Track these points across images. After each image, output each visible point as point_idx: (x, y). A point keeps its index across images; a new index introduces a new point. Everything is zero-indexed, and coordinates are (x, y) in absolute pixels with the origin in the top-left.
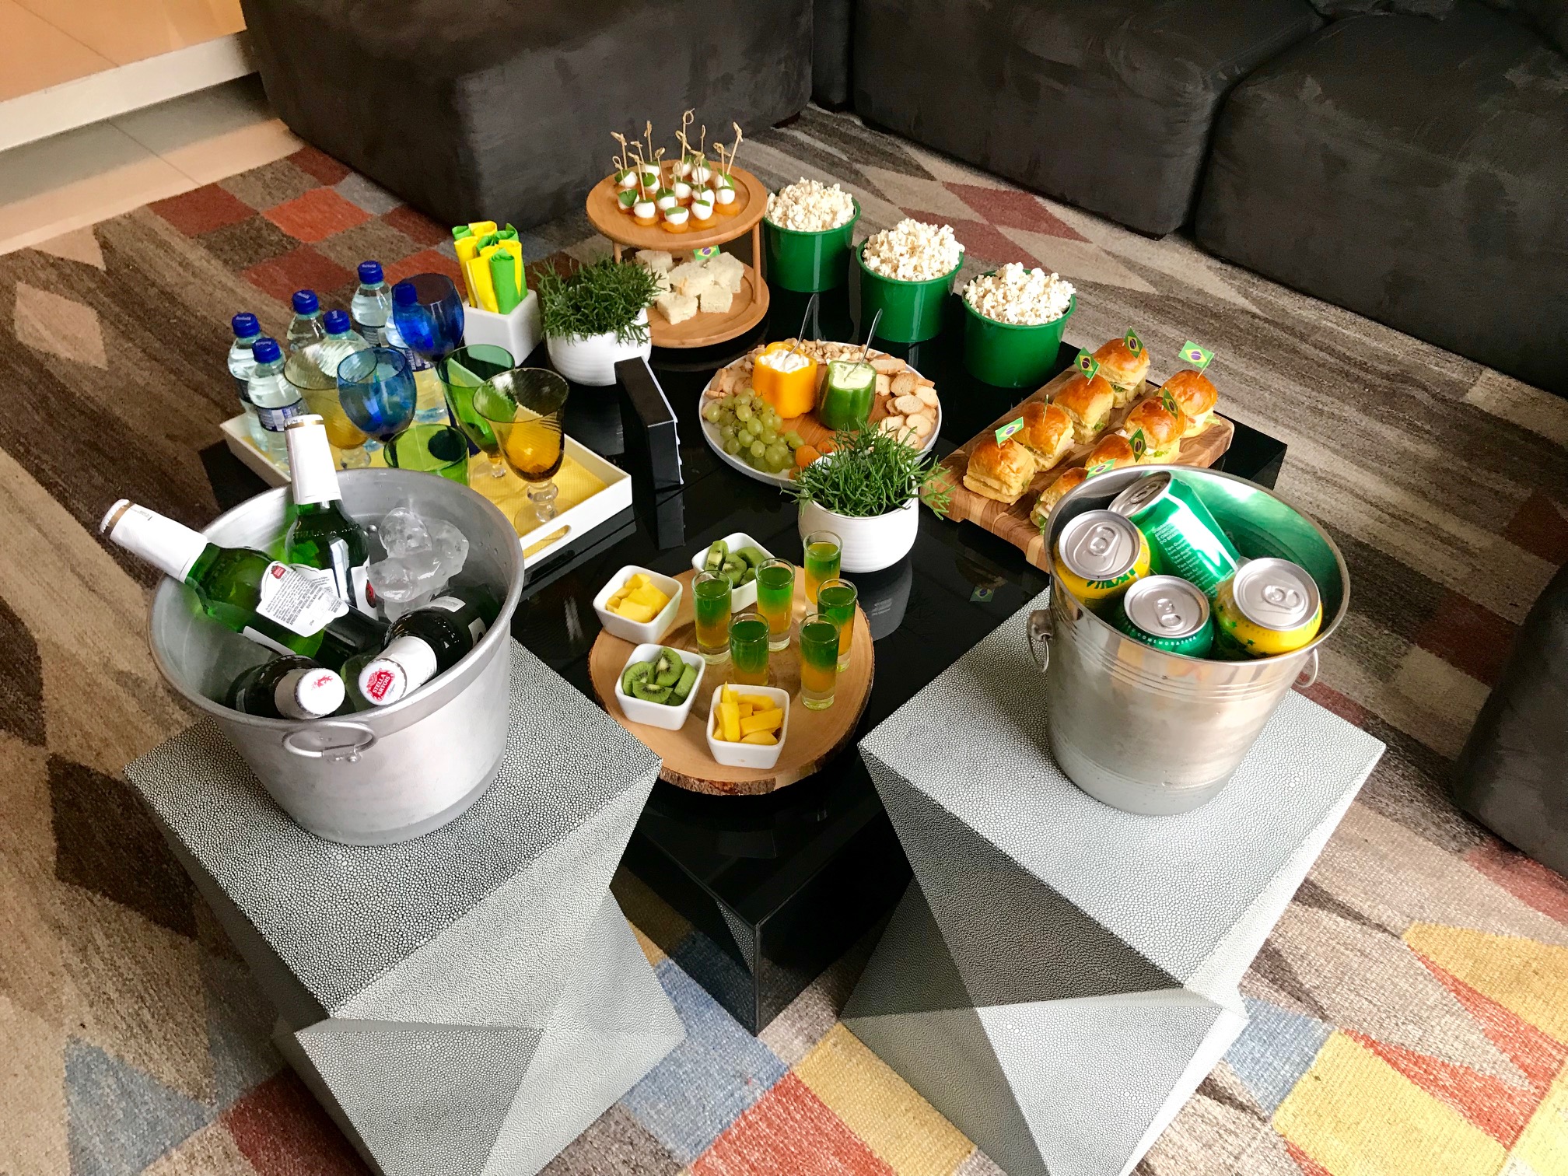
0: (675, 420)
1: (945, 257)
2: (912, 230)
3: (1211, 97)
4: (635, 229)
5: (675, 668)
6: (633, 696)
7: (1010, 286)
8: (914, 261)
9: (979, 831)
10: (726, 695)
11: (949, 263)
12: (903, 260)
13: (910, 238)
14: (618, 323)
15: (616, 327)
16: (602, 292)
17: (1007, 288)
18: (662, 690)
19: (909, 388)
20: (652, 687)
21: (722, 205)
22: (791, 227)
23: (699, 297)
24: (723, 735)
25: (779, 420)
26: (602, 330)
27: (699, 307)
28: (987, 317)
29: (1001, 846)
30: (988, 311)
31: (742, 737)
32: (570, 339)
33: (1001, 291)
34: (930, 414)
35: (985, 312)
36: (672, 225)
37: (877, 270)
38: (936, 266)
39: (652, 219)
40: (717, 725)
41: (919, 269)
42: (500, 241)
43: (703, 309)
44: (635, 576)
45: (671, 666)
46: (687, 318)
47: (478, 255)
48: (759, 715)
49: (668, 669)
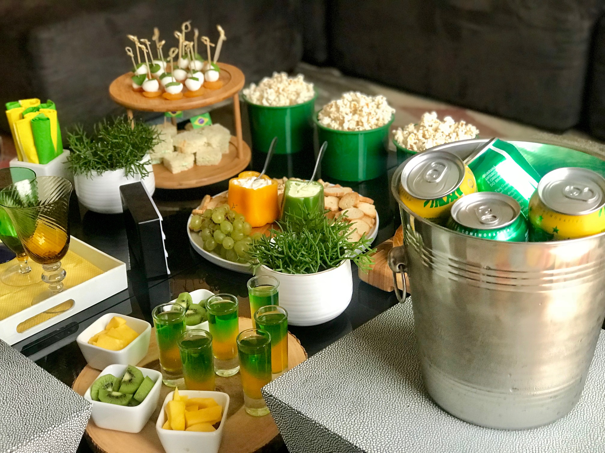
0: (161, 219)
1: (380, 115)
2: (355, 98)
3: (587, 24)
4: (143, 99)
5: (137, 380)
6: (99, 400)
7: (427, 127)
8: (356, 117)
9: (357, 445)
10: (177, 398)
11: (383, 119)
12: (347, 118)
13: (353, 103)
14: (126, 163)
15: (124, 165)
16: (114, 141)
17: (425, 129)
18: (124, 396)
19: (353, 203)
20: (115, 394)
21: (210, 82)
22: (265, 104)
23: (195, 154)
24: (170, 425)
25: (248, 226)
26: (113, 167)
27: (195, 161)
28: (410, 150)
30: (411, 146)
31: (186, 428)
32: (89, 174)
33: (421, 132)
34: (369, 221)
35: (409, 147)
36: (170, 94)
37: (329, 125)
38: (373, 121)
39: (155, 93)
40: (166, 419)
41: (360, 124)
42: (40, 110)
43: (198, 164)
44: (113, 319)
45: (133, 378)
46: (186, 169)
47: (23, 118)
48: (203, 411)
49: (130, 381)
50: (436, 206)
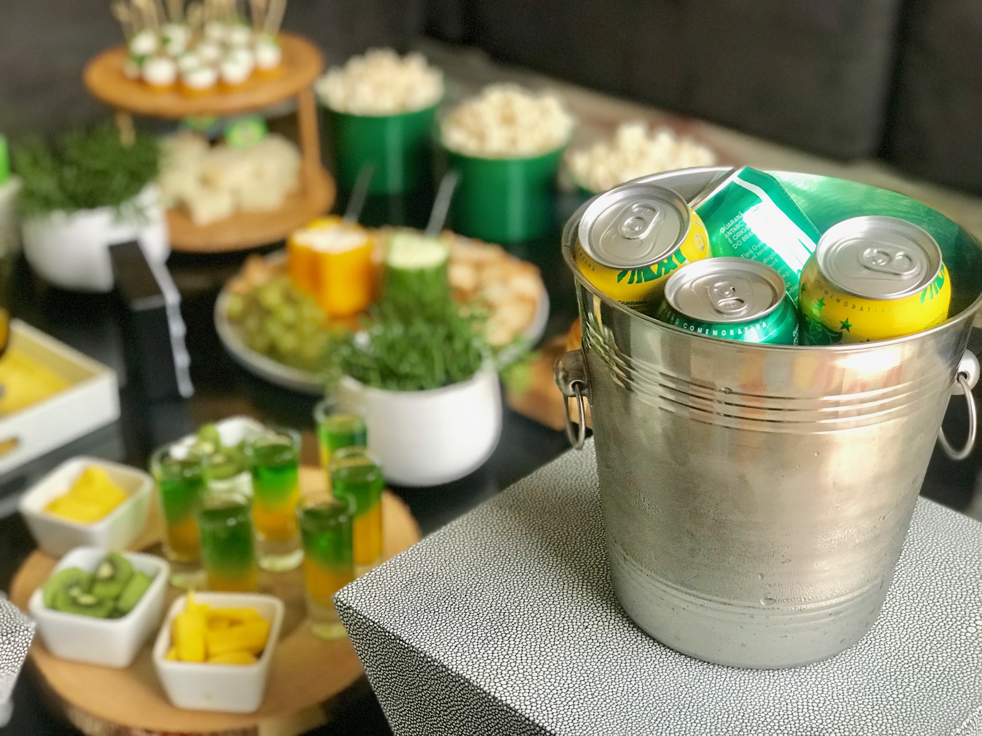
2: (507, 101)
4: (145, 94)
5: (123, 576)
6: (57, 609)
9: (497, 695)
10: (191, 606)
18: (99, 602)
20: (85, 599)
24: (178, 653)
25: (321, 314)
29: (528, 713)
31: (207, 657)
37: (463, 146)
40: (173, 642)
45: (117, 573)
48: (237, 631)
49: (111, 578)
50: (639, 281)
